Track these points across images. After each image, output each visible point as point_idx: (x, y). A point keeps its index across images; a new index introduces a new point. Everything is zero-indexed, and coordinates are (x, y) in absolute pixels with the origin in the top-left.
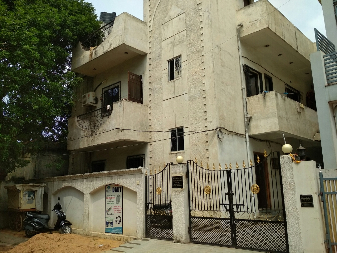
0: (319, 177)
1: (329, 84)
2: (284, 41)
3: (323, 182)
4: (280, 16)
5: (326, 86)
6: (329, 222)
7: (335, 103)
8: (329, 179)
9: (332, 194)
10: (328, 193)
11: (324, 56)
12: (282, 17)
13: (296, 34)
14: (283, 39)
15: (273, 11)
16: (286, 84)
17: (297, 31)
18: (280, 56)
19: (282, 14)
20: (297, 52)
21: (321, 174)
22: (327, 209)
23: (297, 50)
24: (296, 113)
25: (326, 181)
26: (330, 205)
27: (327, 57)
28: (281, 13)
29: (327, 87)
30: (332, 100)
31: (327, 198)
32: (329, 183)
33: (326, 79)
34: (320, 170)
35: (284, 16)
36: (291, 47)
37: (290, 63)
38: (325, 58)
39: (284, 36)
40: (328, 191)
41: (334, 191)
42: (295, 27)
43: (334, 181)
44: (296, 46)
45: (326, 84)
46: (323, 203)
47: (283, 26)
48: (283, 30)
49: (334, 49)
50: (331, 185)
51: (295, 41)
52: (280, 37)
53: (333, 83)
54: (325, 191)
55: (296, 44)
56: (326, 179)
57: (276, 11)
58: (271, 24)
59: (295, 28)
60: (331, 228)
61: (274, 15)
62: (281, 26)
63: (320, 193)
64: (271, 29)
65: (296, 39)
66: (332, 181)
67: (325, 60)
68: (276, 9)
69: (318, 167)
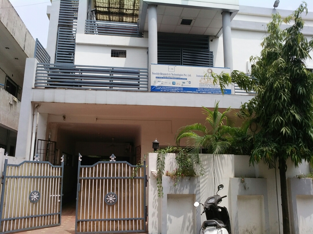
0: (4, 163)
1: (36, 88)
2: (13, 37)
3: (6, 167)
4: (15, 14)
5: (32, 88)
6: (4, 201)
7: (37, 104)
8: (13, 165)
9: (12, 178)
10: (9, 176)
11: (37, 63)
12: (17, 16)
13: (26, 36)
14: (12, 36)
15: (8, 6)
16: (7, 76)
17: (27, 33)
18: (7, 49)
19: (17, 14)
20: (23, 51)
21: (6, 161)
22: (5, 190)
23: (23, 49)
24: (8, 104)
25: (10, 167)
26: (9, 187)
27: (41, 65)
28: (16, 12)
29: (33, 90)
30: (34, 101)
31: (7, 181)
32: (12, 168)
33: (34, 82)
34: (6, 157)
35: (19, 16)
36: (19, 45)
37: (16, 59)
38: (38, 65)
39: (14, 33)
40: (9, 175)
41: (14, 175)
42: (27, 29)
43: (16, 167)
44: (23, 46)
45: (33, 87)
46: (3, 185)
47: (15, 24)
48: (15, 27)
49: (50, 61)
50: (13, 171)
51: (24, 42)
52: (10, 33)
53: (40, 88)
54: (7, 175)
55: (24, 44)
56: (10, 165)
57: (11, 8)
58: (4, 18)
59: (27, 31)
60: (5, 207)
61: (9, 11)
62: (13, 23)
63: (2, 177)
64: (2, 22)
65: (25, 40)
66: (15, 167)
67: (38, 67)
68: (13, 7)
69: (5, 155)
